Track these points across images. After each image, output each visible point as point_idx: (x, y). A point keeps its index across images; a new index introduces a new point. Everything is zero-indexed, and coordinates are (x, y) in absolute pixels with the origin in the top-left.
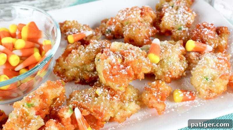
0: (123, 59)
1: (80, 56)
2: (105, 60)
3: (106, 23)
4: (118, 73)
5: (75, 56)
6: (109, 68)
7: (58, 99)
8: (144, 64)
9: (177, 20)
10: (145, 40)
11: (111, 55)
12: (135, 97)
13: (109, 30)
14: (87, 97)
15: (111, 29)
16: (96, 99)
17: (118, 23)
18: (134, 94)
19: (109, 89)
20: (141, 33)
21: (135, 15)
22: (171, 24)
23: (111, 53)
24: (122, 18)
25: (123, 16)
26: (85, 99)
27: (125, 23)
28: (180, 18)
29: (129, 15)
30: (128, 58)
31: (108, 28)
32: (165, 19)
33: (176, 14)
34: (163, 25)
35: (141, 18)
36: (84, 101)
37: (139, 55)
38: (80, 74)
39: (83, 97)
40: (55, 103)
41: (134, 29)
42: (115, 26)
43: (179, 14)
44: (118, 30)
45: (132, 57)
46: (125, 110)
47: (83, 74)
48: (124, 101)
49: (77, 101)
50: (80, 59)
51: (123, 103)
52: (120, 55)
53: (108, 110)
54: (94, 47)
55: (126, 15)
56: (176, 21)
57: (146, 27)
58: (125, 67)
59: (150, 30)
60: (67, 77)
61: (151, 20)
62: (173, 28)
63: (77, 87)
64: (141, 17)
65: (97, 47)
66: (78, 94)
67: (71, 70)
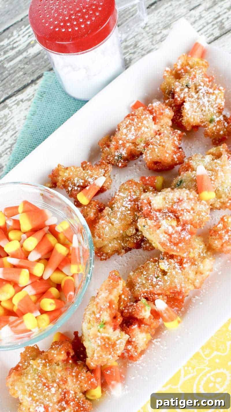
0: (177, 218)
1: (113, 225)
2: (158, 231)
3: (108, 146)
4: (180, 241)
5: (107, 228)
6: (167, 239)
7: (123, 297)
8: (203, 214)
9: (204, 108)
10: (175, 156)
11: (160, 218)
12: (203, 250)
13: (118, 156)
14: (155, 280)
15: (121, 154)
16: (166, 277)
17: (128, 145)
18: (201, 247)
19: (172, 257)
20: (168, 151)
21: (147, 125)
22: (198, 118)
23: (158, 213)
24: (131, 137)
25: (132, 133)
26: (154, 283)
27: (138, 141)
28: (207, 104)
29: (140, 128)
30: (184, 218)
31: (116, 154)
32: (188, 114)
33: (198, 98)
34: (188, 122)
35: (156, 126)
36: (153, 286)
37: (193, 205)
38: (123, 244)
39: (150, 281)
40: (122, 304)
41: (156, 150)
42: (125, 149)
43: (203, 98)
44: (131, 152)
45: (189, 214)
46: (201, 273)
47: (126, 243)
48: (196, 263)
49: (146, 289)
50: (116, 229)
51: (196, 265)
52: (171, 215)
53: (187, 285)
54: (127, 207)
55: (135, 130)
56: (202, 110)
57: (169, 137)
58: (182, 227)
59: (175, 138)
60: (107, 254)
61: (170, 123)
62: (202, 122)
63: (122, 257)
64: (155, 124)
65: (130, 206)
66: (141, 278)
67: (110, 245)
